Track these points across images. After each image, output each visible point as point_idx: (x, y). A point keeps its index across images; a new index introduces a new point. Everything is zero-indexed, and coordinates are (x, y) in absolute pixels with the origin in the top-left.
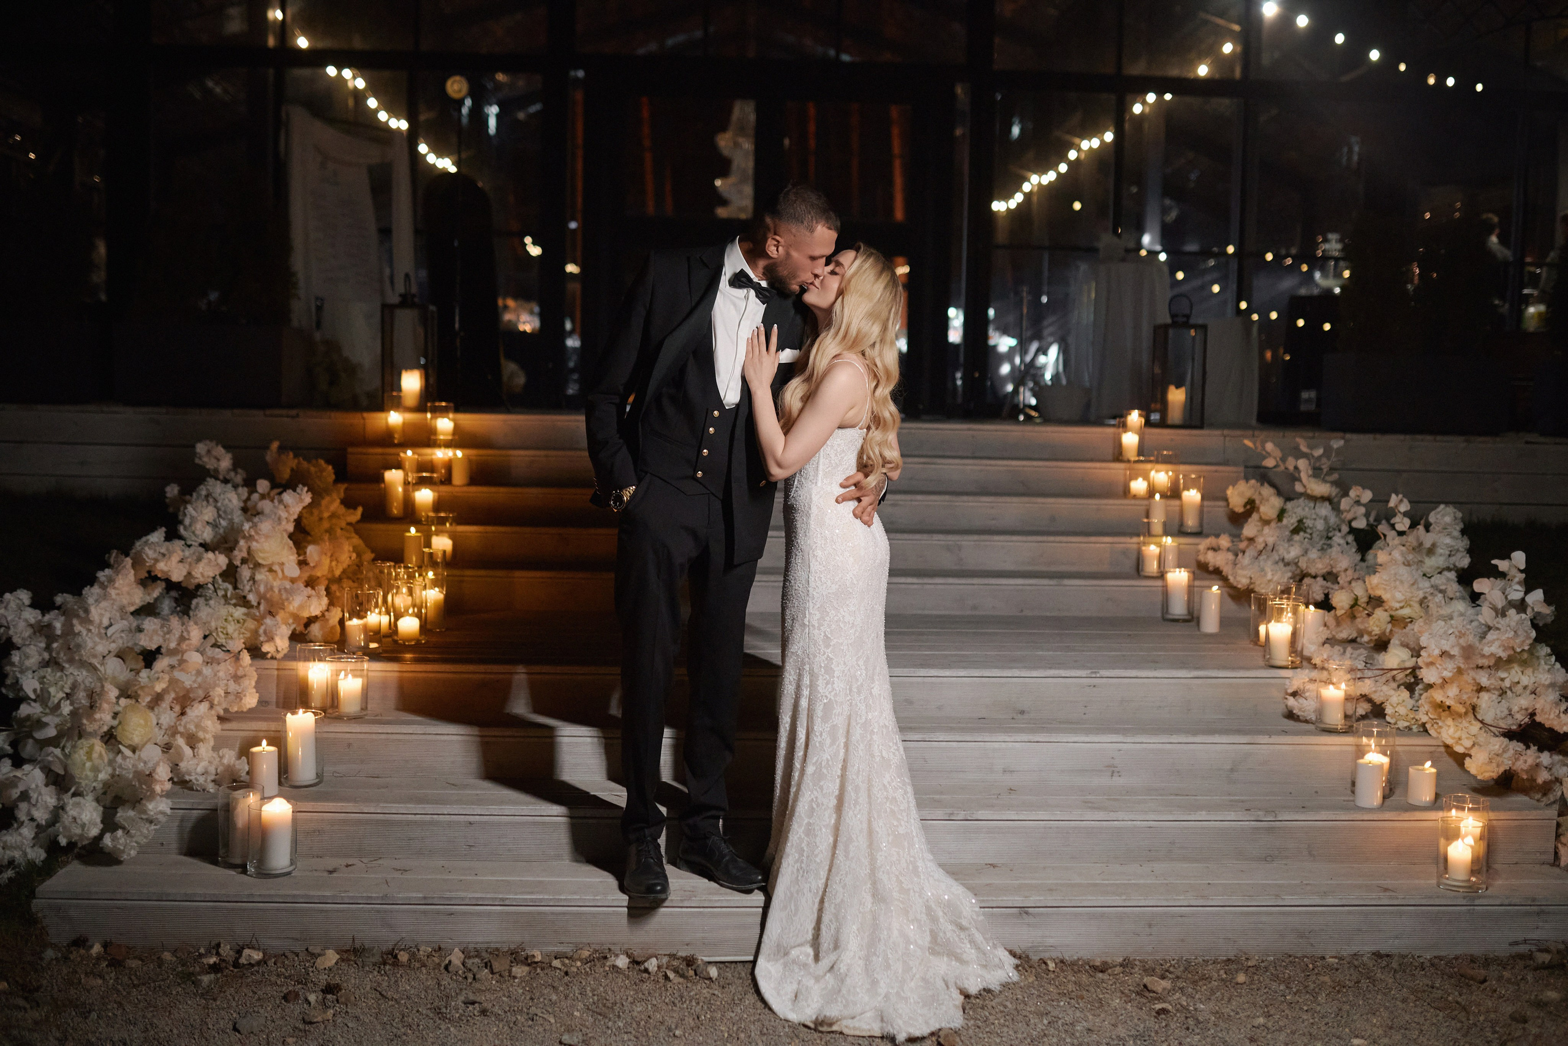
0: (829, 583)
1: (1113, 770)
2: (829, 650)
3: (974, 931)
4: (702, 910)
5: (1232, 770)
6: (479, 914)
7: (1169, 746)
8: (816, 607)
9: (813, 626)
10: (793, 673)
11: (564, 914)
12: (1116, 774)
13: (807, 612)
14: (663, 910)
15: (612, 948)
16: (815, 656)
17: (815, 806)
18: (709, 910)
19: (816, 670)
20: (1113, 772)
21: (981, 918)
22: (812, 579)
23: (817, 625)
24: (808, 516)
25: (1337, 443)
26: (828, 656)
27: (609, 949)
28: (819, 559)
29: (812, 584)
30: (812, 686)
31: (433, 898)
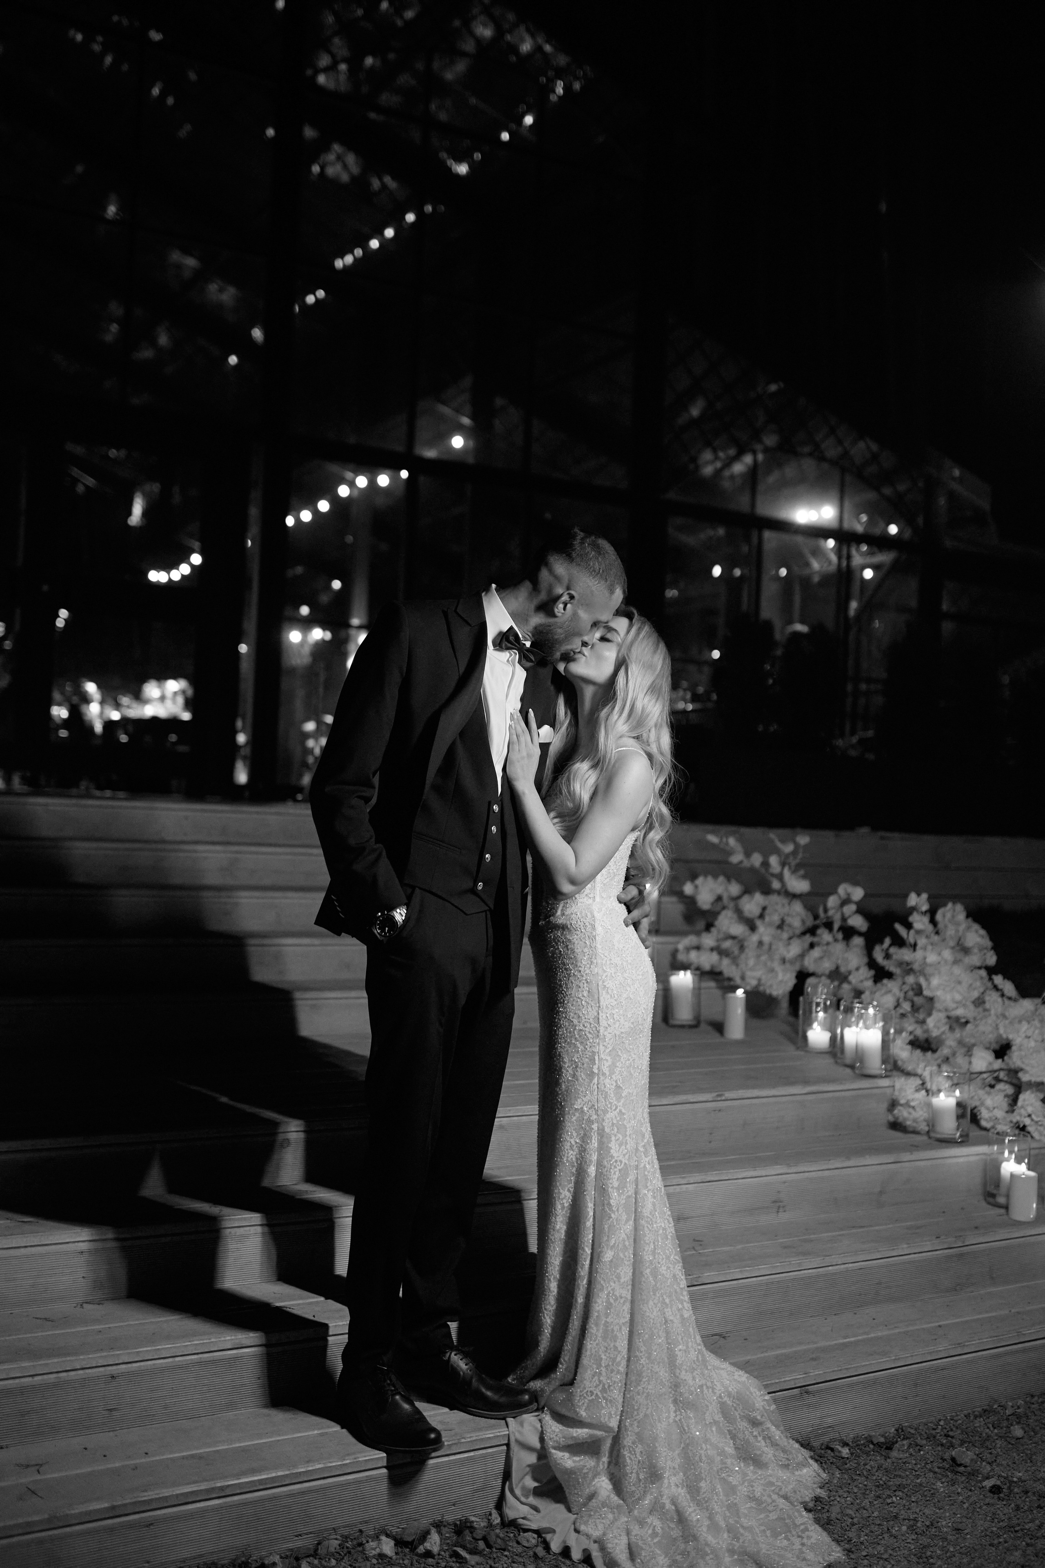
0: (622, 1020)
1: (778, 1205)
2: (621, 1104)
3: (769, 1425)
4: (472, 1454)
5: (881, 1193)
6: (191, 1515)
7: (827, 1173)
8: (608, 1051)
9: (604, 1074)
10: (575, 1134)
11: (303, 1493)
12: (781, 1210)
13: (596, 1058)
14: (431, 1462)
15: (363, 1528)
16: (605, 1112)
17: (612, 1301)
18: (481, 1452)
19: (607, 1130)
20: (779, 1207)
21: (773, 1407)
22: (602, 1016)
23: (608, 1074)
24: (593, 938)
25: (803, 839)
26: (620, 1111)
27: (361, 1531)
28: (610, 991)
29: (603, 1023)
30: (603, 1147)
31: (125, 1505)
